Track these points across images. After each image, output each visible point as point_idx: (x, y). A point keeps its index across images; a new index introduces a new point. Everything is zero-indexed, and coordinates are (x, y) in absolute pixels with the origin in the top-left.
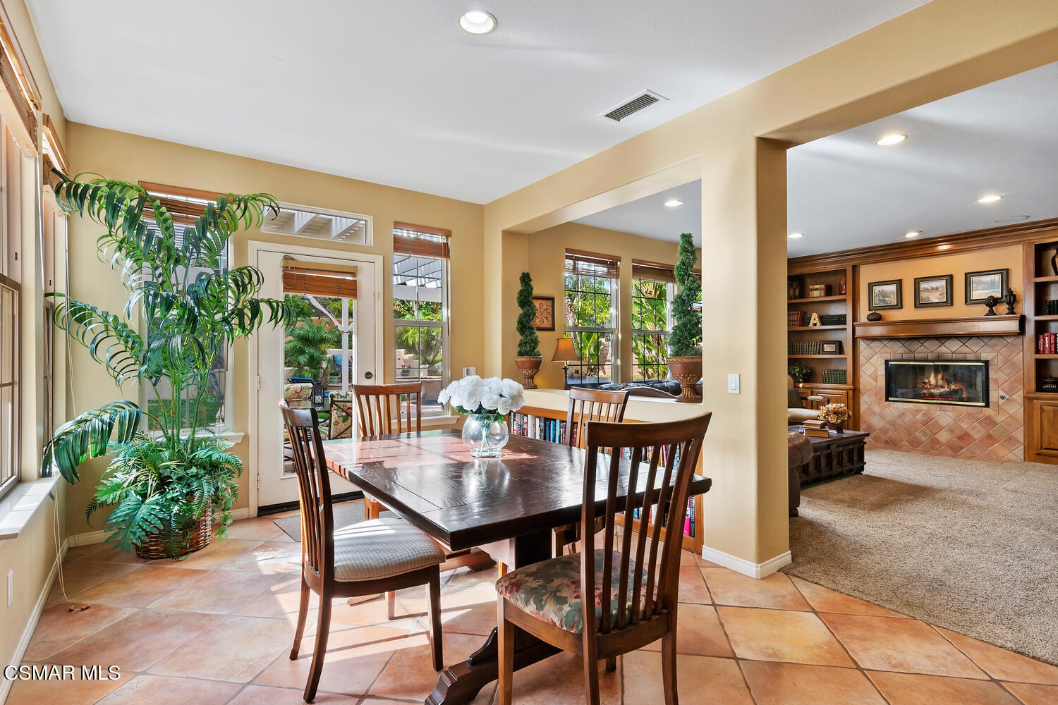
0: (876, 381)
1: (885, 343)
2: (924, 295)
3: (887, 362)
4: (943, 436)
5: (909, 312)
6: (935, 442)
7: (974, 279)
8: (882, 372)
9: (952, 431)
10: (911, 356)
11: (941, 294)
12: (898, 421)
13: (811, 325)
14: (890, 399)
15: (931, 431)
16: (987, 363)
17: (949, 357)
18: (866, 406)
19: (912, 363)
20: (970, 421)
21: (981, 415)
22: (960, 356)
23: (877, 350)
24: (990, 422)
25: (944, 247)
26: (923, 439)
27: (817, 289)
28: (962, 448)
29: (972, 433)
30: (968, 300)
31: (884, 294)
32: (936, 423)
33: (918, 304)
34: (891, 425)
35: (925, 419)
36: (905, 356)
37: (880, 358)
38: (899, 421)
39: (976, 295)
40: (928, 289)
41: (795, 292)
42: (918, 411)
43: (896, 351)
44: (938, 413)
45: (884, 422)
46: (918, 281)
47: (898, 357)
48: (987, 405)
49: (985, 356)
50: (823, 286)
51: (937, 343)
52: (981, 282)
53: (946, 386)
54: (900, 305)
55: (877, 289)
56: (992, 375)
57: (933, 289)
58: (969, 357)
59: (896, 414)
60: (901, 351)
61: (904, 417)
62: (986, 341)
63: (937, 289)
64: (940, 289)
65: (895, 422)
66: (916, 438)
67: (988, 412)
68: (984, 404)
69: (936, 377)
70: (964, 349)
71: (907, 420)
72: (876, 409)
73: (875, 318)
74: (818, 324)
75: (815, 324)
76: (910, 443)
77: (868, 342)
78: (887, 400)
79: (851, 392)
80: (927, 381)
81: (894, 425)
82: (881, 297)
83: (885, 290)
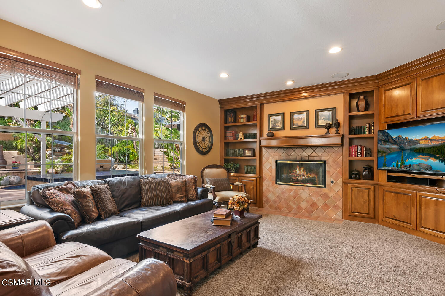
0: (271, 172)
1: (276, 150)
2: (295, 122)
3: (276, 161)
4: (304, 205)
5: (287, 132)
6: (300, 208)
7: (320, 113)
8: (274, 167)
9: (308, 202)
10: (288, 158)
11: (303, 122)
12: (281, 196)
13: (239, 139)
14: (278, 183)
15: (297, 202)
16: (325, 162)
17: (307, 158)
18: (266, 187)
19: (289, 162)
20: (317, 196)
21: (322, 193)
22: (312, 158)
23: (272, 154)
24: (326, 196)
25: (304, 94)
26: (294, 206)
27: (242, 118)
28: (313, 212)
29: (318, 203)
30: (317, 126)
31: (275, 121)
32: (300, 197)
33: (292, 128)
34: (278, 198)
35: (295, 195)
36: (285, 158)
37: (273, 159)
38: (282, 196)
39: (320, 123)
40: (297, 119)
41: (231, 120)
42: (291, 190)
43: (280, 155)
44: (301, 191)
45: (274, 197)
46: (292, 114)
47: (282, 158)
48: (325, 187)
49: (324, 158)
50: (245, 116)
51: (301, 150)
52: (322, 115)
53: (306, 175)
54: (283, 128)
55: (272, 118)
56: (328, 169)
57: (299, 118)
58: (317, 159)
59: (280, 191)
60: (284, 154)
61: (284, 193)
62: (325, 150)
63: (301, 119)
64: (303, 119)
65: (280, 197)
66: (290, 205)
67: (325, 190)
68: (323, 186)
69: (300, 170)
70: (314, 154)
71: (286, 195)
72: (271, 189)
73: (271, 136)
74: (243, 139)
75: (241, 139)
76: (287, 209)
77: (267, 149)
78: (276, 183)
79: (258, 179)
80: (294, 172)
81: (279, 198)
82: (274, 123)
83: (276, 119)
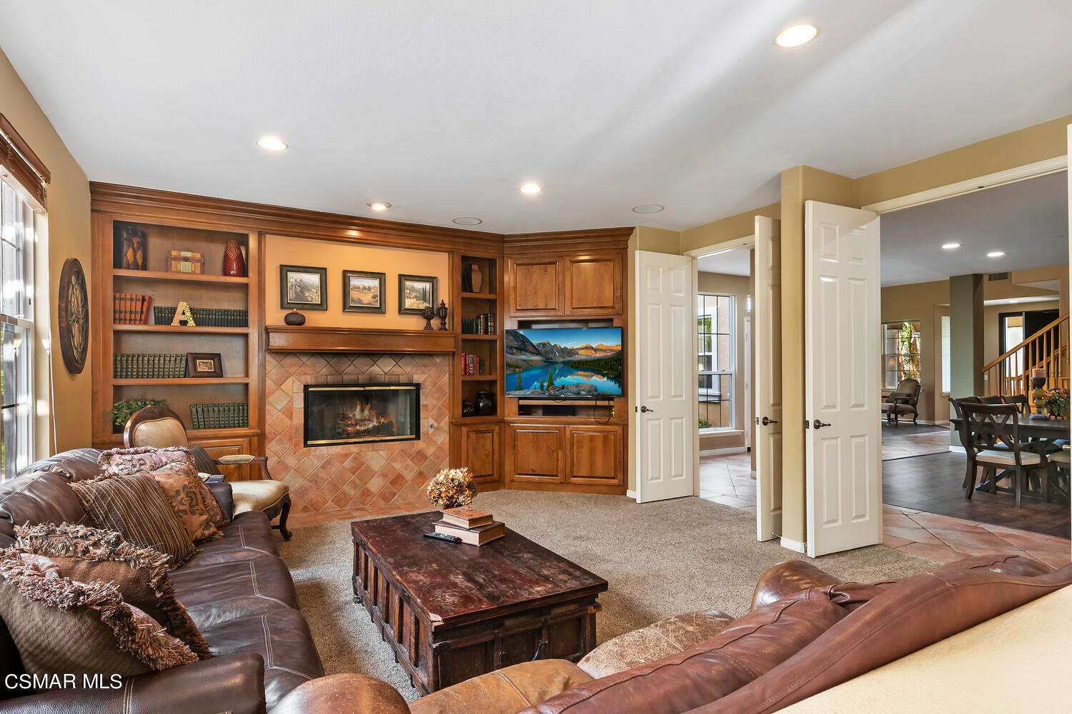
0: (291, 417)
1: (304, 359)
2: (354, 295)
3: (306, 387)
4: (375, 485)
5: (334, 317)
6: (366, 493)
7: (408, 284)
8: (299, 403)
9: (384, 476)
10: (338, 379)
11: (374, 297)
12: (321, 475)
13: (176, 322)
14: (309, 443)
15: (361, 480)
16: (418, 386)
17: (382, 379)
18: (275, 459)
20: (403, 459)
21: (413, 450)
22: (393, 379)
23: (293, 370)
24: (421, 456)
26: (353, 492)
27: (186, 259)
28: (394, 495)
29: (405, 473)
30: (402, 311)
31: (303, 288)
32: (368, 468)
33: (346, 307)
34: (310, 481)
35: (355, 465)
36: (330, 379)
37: (297, 383)
38: (323, 475)
39: (409, 303)
40: (359, 288)
41: (135, 258)
42: (346, 456)
43: (316, 372)
44: (370, 454)
45: (301, 479)
46: (346, 275)
47: (322, 380)
48: (418, 437)
49: (417, 378)
50: (198, 256)
51: (368, 361)
52: (413, 289)
53: (375, 420)
54: (322, 306)
55: (293, 277)
56: (423, 401)
57: (365, 288)
58: (403, 379)
59: (318, 464)
60: (324, 371)
61: (329, 466)
63: (369, 289)
64: (373, 290)
65: (317, 476)
66: (344, 493)
67: (419, 445)
68: (414, 436)
69: (362, 411)
70: (398, 370)
71: (333, 470)
72: (291, 461)
73: (294, 323)
74: (191, 323)
75: (184, 323)
76: (336, 503)
77: (278, 358)
78: (306, 445)
79: (255, 440)
80: (351, 416)
81: (316, 481)
82: (299, 289)
83: (303, 280)
